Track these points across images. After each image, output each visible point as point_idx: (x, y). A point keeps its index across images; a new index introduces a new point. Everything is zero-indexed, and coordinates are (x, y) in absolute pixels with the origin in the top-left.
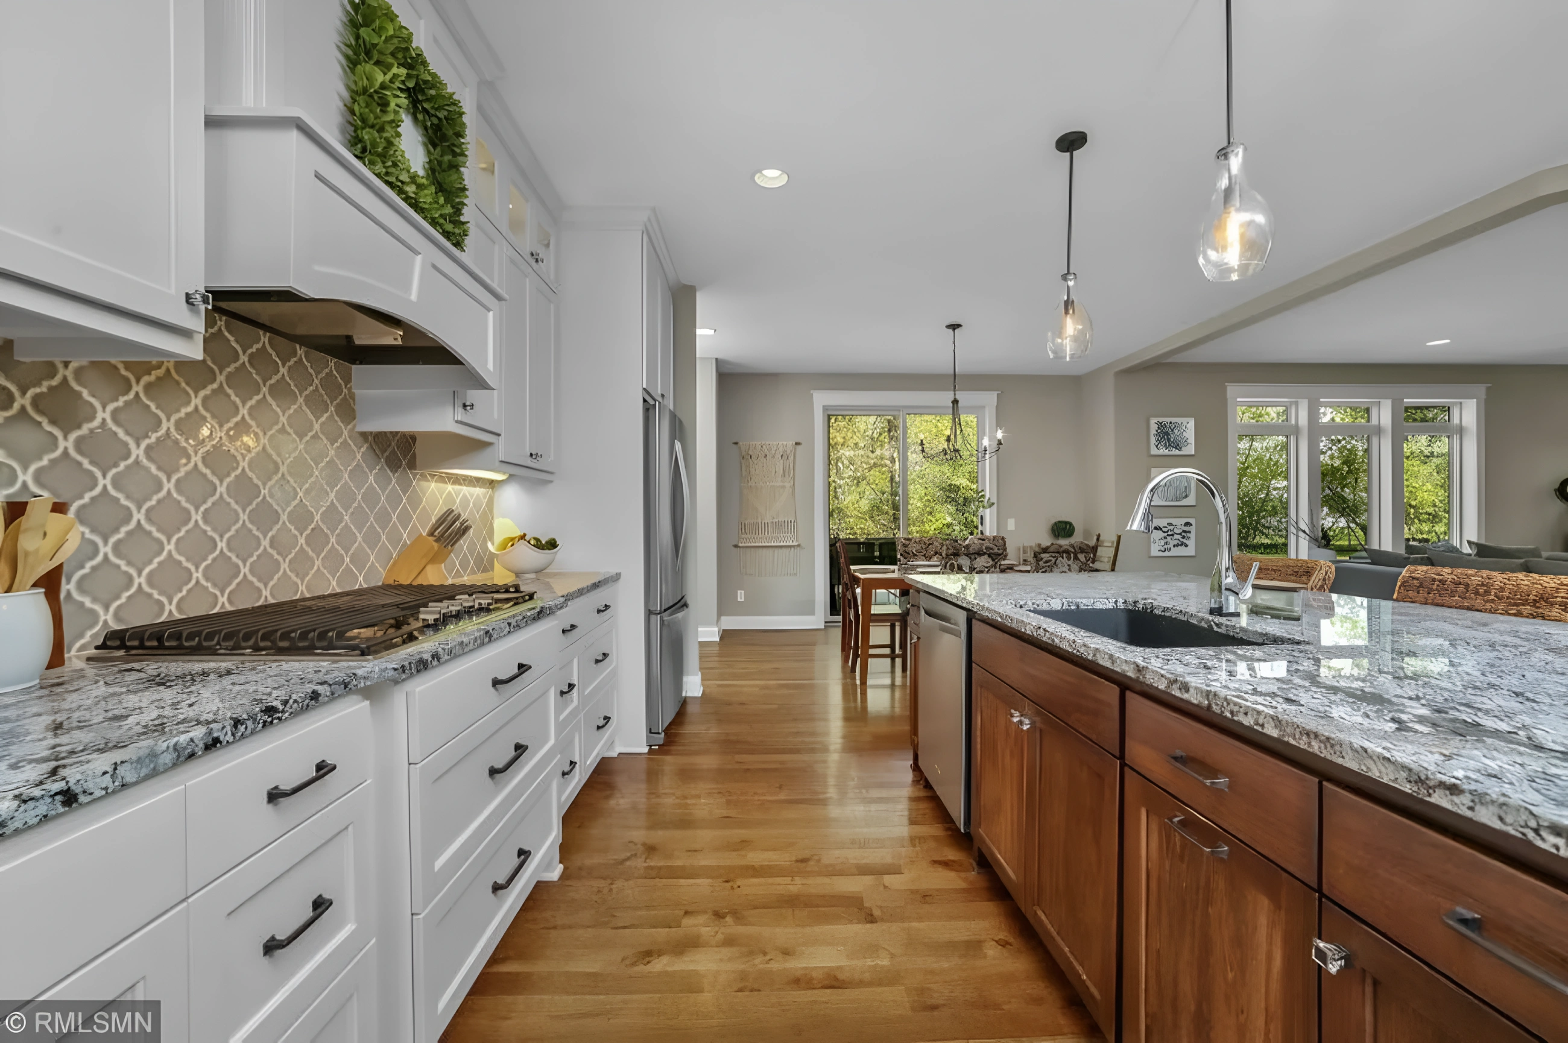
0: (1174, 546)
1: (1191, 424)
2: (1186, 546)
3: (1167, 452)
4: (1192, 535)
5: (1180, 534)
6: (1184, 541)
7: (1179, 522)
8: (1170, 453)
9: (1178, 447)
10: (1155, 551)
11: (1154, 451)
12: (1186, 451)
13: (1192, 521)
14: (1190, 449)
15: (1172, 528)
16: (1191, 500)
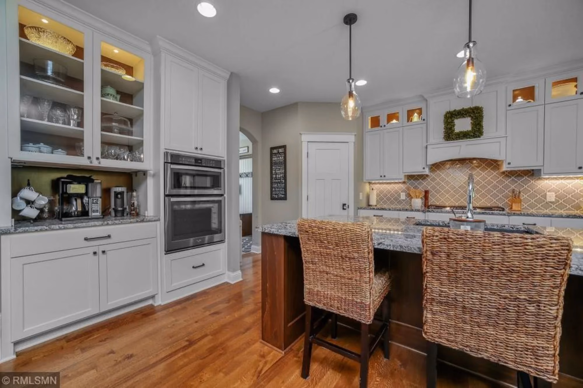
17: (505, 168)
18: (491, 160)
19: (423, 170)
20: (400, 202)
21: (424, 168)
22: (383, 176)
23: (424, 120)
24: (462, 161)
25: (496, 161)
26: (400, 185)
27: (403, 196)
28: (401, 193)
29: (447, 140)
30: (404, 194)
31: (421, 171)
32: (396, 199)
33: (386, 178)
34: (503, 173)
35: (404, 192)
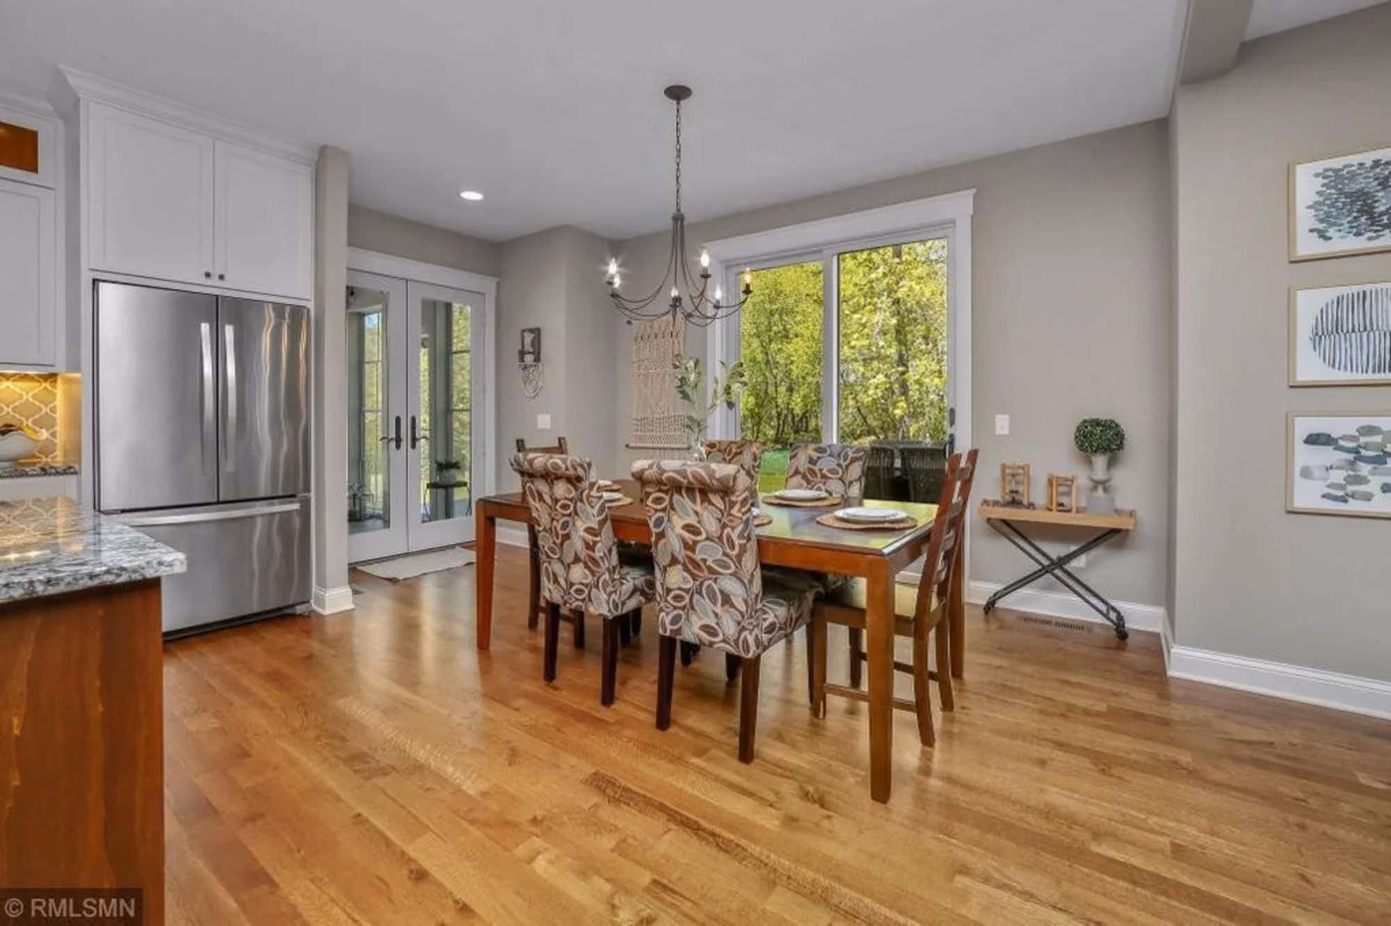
0: (1385, 489)
3: (1358, 242)
10: (1307, 496)
15: (1375, 440)
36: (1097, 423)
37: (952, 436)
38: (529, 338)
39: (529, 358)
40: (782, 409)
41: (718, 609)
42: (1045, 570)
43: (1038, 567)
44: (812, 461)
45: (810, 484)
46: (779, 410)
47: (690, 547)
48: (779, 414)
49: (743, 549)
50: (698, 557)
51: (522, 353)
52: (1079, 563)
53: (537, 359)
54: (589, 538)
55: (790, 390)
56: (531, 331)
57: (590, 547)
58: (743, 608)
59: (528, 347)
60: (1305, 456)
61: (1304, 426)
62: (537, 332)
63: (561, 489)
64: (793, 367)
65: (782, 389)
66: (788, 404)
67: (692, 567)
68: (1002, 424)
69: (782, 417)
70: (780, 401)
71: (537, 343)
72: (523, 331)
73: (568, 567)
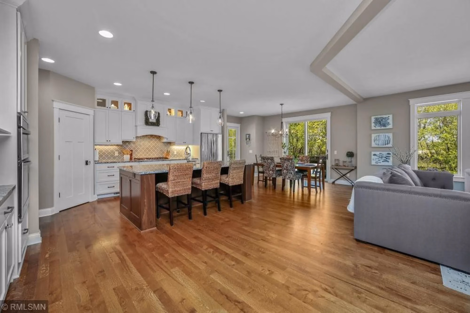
0: (382, 161)
1: (391, 116)
2: (388, 162)
3: (379, 128)
4: (391, 158)
5: (385, 157)
6: (387, 160)
7: (385, 153)
8: (381, 128)
9: (384, 126)
10: (373, 163)
11: (373, 128)
12: (388, 127)
13: (391, 153)
14: (390, 126)
15: (381, 155)
16: (390, 145)
17: (165, 140)
18: (158, 136)
19: (133, 139)
20: (114, 158)
21: (134, 138)
22: (108, 141)
23: (134, 111)
24: (152, 136)
25: (160, 137)
26: (115, 146)
27: (116, 154)
28: (115, 152)
29: (147, 125)
30: (118, 152)
31: (132, 139)
32: (112, 156)
33: (111, 142)
34: (164, 143)
35: (117, 151)
36: (349, 152)
37: (327, 155)
38: (247, 136)
39: (248, 140)
40: (295, 146)
41: (290, 174)
42: (342, 176)
43: (341, 176)
44: (302, 158)
45: (302, 161)
46: (294, 146)
47: (287, 167)
48: (294, 148)
49: (293, 167)
50: (288, 168)
51: (246, 139)
52: (348, 175)
53: (249, 140)
54: (273, 167)
55: (297, 141)
56: (248, 134)
57: (273, 168)
58: (293, 174)
59: (247, 137)
60: (373, 157)
61: (373, 153)
62: (249, 135)
63: (269, 161)
64: (298, 134)
65: (295, 140)
66: (297, 145)
67: (287, 170)
68: (336, 152)
69: (295, 149)
70: (294, 144)
71: (249, 137)
72: (246, 135)
73: (269, 171)
